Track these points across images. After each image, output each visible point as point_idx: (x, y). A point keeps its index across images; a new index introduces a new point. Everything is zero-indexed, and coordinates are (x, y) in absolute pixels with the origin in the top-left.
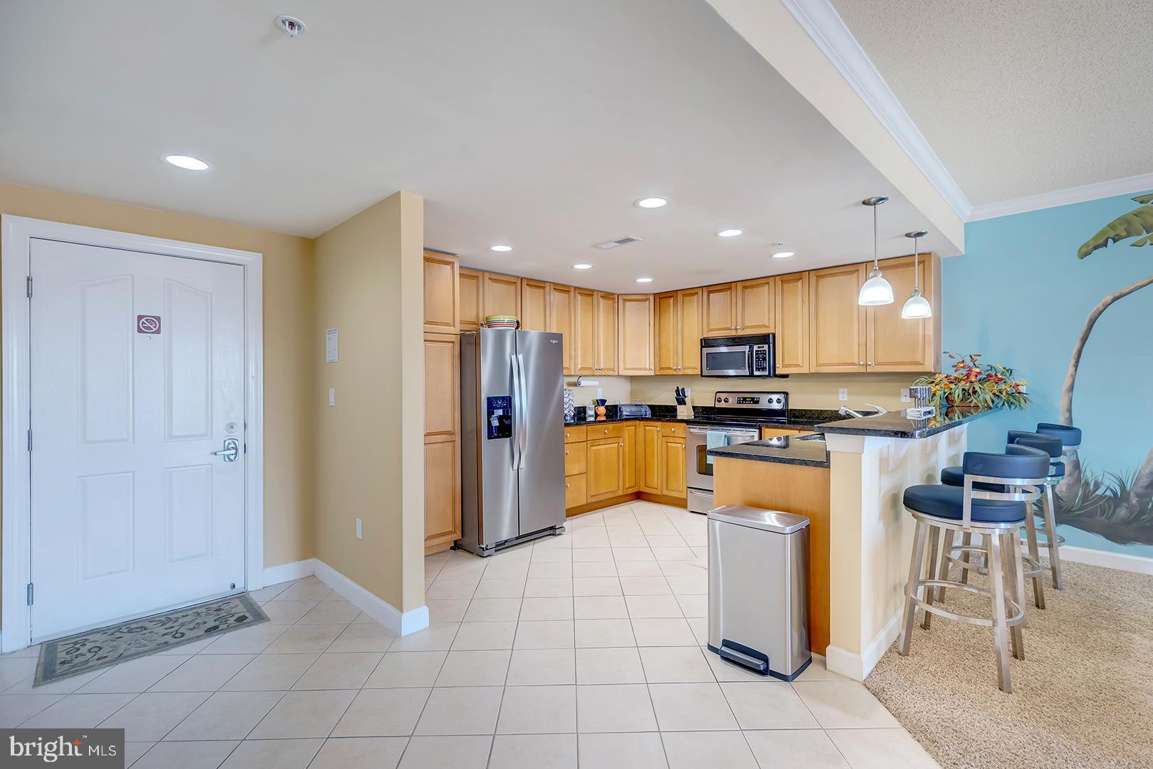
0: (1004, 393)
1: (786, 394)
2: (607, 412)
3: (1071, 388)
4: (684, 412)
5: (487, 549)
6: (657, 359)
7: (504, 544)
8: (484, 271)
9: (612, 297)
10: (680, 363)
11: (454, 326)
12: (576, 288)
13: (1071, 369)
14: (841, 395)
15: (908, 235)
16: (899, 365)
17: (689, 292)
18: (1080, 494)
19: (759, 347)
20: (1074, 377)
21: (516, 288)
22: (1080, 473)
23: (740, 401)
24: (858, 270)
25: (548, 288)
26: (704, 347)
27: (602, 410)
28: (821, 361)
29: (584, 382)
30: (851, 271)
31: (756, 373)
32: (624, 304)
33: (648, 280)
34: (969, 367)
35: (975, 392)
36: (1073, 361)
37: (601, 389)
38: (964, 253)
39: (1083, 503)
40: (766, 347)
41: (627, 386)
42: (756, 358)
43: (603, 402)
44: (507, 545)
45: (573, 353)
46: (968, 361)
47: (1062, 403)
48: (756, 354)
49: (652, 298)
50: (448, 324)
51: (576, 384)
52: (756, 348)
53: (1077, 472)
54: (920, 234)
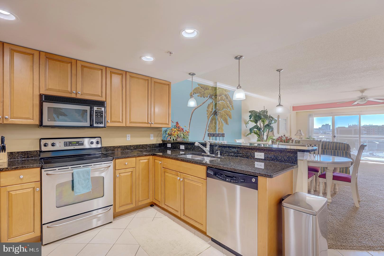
14: (127, 138)
16: (162, 124)
19: (97, 109)
23: (67, 144)
28: (132, 121)
31: (95, 125)
42: (95, 115)
48: (96, 113)
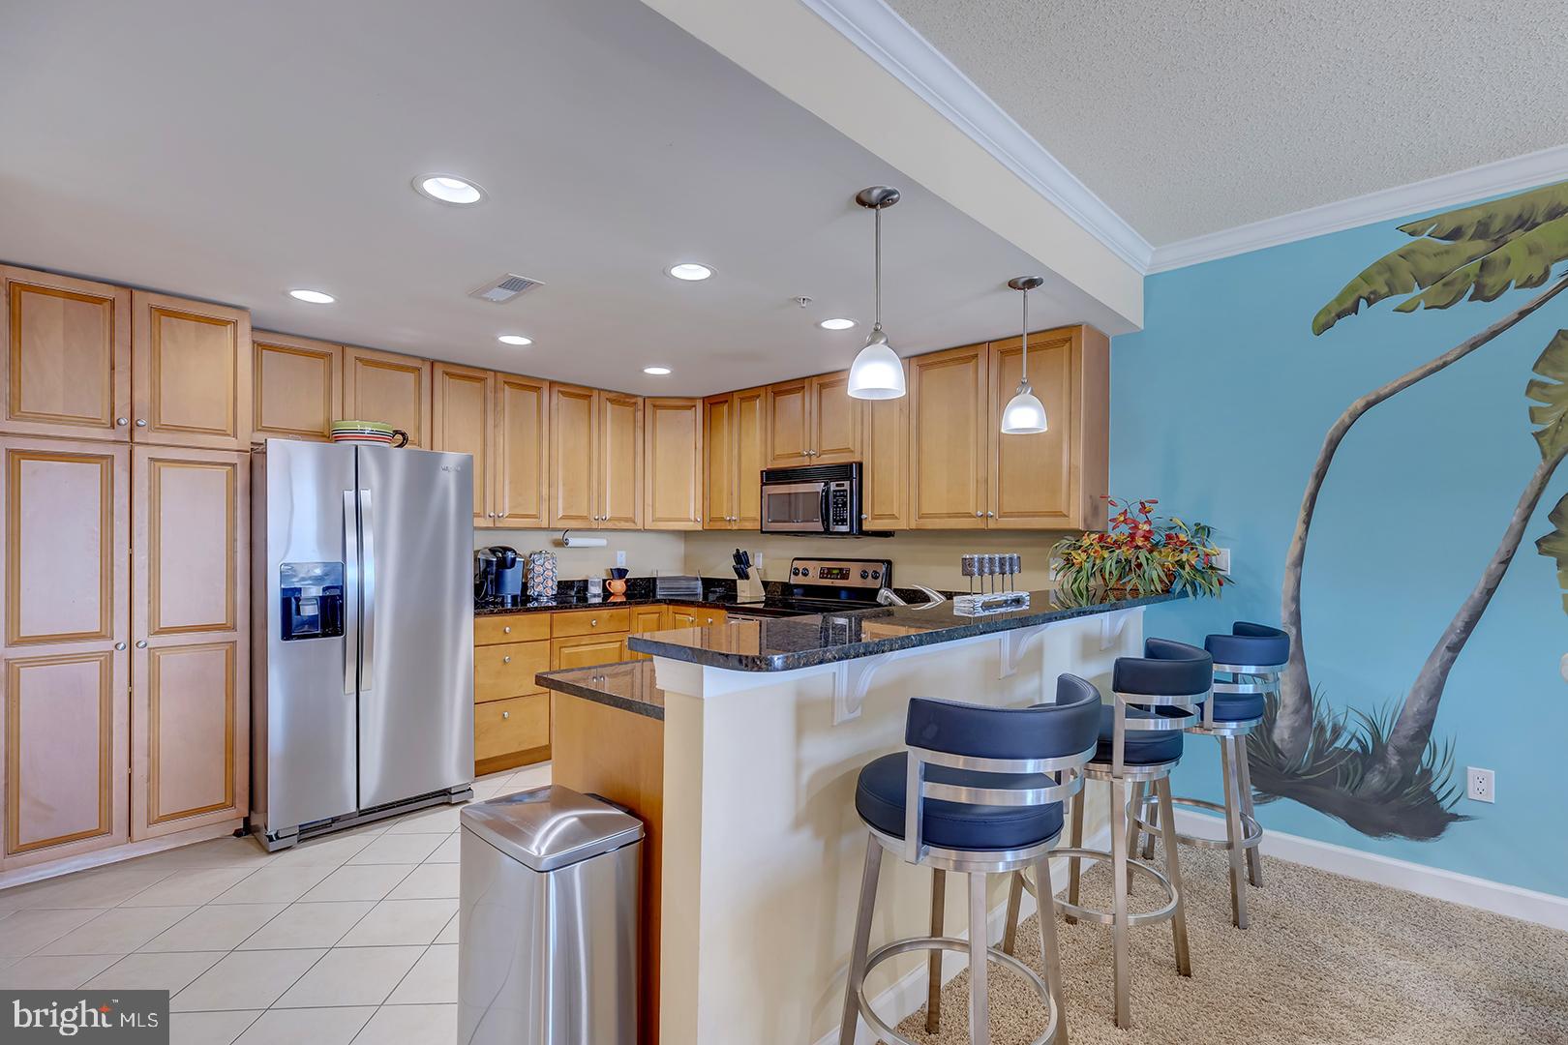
0: (1187, 567)
1: (889, 563)
2: (627, 590)
3: (1299, 561)
4: (749, 592)
5: (278, 838)
6: (707, 503)
7: (325, 826)
8: (343, 346)
9: (633, 401)
10: (735, 512)
11: (235, 436)
12: (552, 383)
13: (1300, 528)
15: (1013, 285)
16: (1033, 516)
17: (749, 394)
18: (1310, 746)
19: (837, 485)
20: (1303, 540)
21: (420, 376)
22: (1311, 708)
23: (824, 573)
24: (977, 356)
25: (490, 382)
26: (766, 484)
27: (618, 586)
28: (925, 510)
29: (574, 541)
30: (967, 357)
31: (833, 528)
32: (654, 413)
33: (663, 371)
34: (1134, 521)
35: (1139, 566)
36: (1302, 515)
37: (624, 553)
38: (1143, 328)
39: (1314, 762)
40: (847, 484)
41: (678, 548)
42: (833, 503)
43: (621, 573)
44: (335, 826)
45: (545, 491)
46: (1135, 509)
47: (1283, 586)
48: (835, 496)
49: (699, 405)
50: (222, 433)
51: (561, 544)
52: (833, 486)
53: (1307, 706)
54: (1031, 283)
